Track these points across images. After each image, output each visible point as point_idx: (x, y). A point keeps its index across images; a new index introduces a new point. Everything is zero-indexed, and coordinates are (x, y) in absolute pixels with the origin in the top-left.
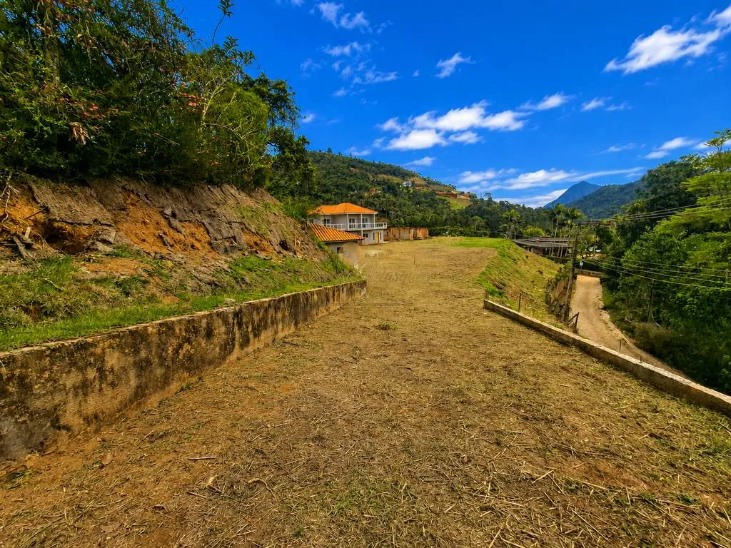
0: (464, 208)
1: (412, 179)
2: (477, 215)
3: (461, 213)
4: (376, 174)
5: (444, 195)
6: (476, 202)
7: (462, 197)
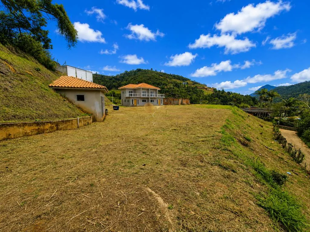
0: (210, 94)
1: (187, 81)
2: (216, 97)
3: (209, 96)
4: (171, 79)
5: (201, 88)
6: (216, 91)
7: (210, 89)
